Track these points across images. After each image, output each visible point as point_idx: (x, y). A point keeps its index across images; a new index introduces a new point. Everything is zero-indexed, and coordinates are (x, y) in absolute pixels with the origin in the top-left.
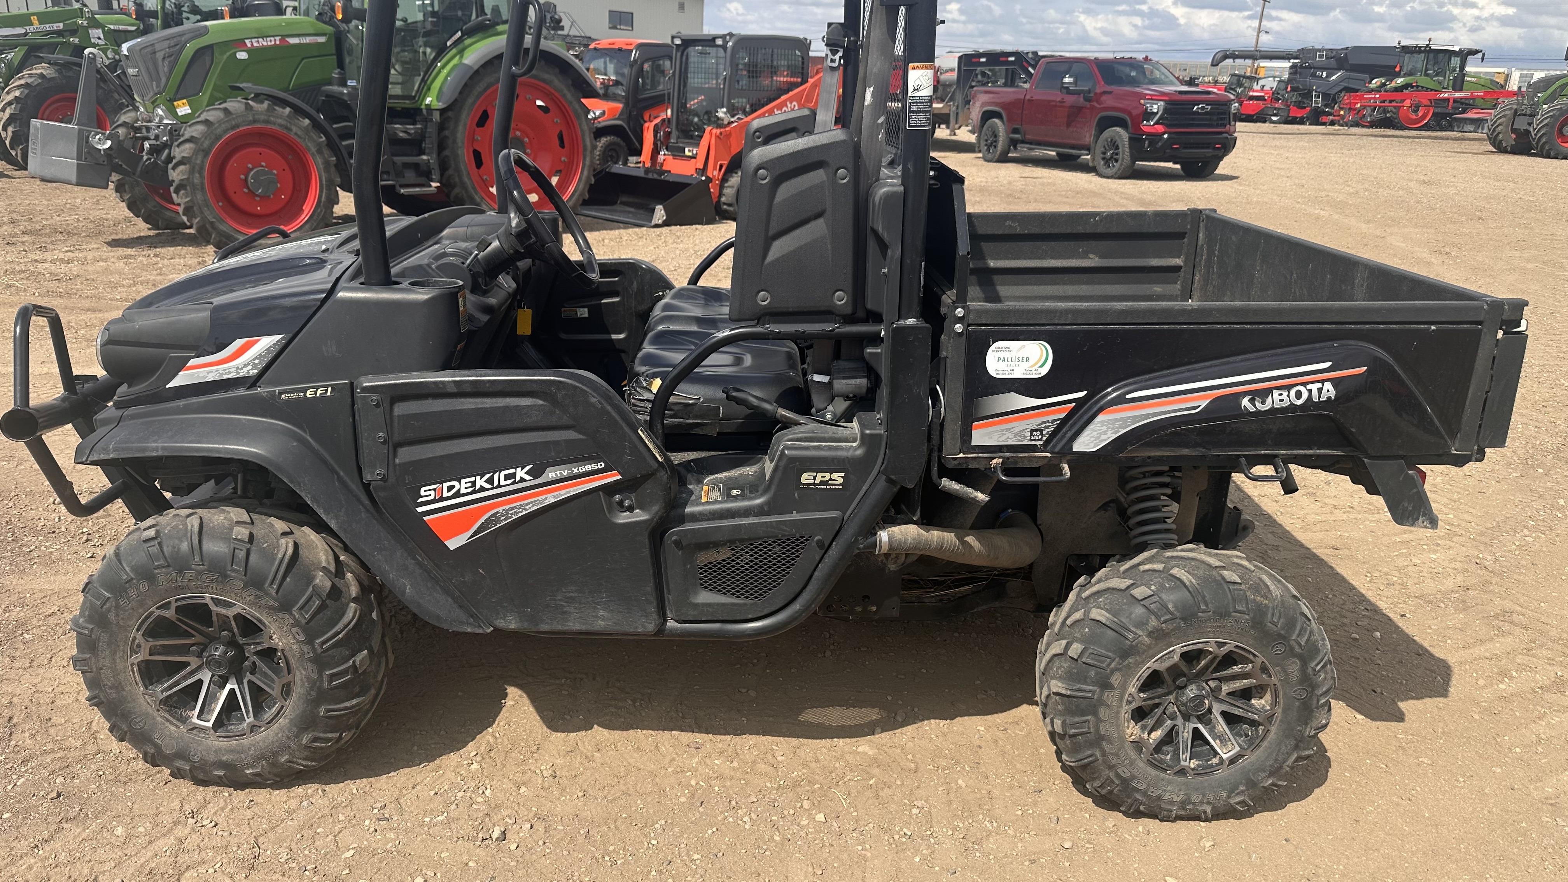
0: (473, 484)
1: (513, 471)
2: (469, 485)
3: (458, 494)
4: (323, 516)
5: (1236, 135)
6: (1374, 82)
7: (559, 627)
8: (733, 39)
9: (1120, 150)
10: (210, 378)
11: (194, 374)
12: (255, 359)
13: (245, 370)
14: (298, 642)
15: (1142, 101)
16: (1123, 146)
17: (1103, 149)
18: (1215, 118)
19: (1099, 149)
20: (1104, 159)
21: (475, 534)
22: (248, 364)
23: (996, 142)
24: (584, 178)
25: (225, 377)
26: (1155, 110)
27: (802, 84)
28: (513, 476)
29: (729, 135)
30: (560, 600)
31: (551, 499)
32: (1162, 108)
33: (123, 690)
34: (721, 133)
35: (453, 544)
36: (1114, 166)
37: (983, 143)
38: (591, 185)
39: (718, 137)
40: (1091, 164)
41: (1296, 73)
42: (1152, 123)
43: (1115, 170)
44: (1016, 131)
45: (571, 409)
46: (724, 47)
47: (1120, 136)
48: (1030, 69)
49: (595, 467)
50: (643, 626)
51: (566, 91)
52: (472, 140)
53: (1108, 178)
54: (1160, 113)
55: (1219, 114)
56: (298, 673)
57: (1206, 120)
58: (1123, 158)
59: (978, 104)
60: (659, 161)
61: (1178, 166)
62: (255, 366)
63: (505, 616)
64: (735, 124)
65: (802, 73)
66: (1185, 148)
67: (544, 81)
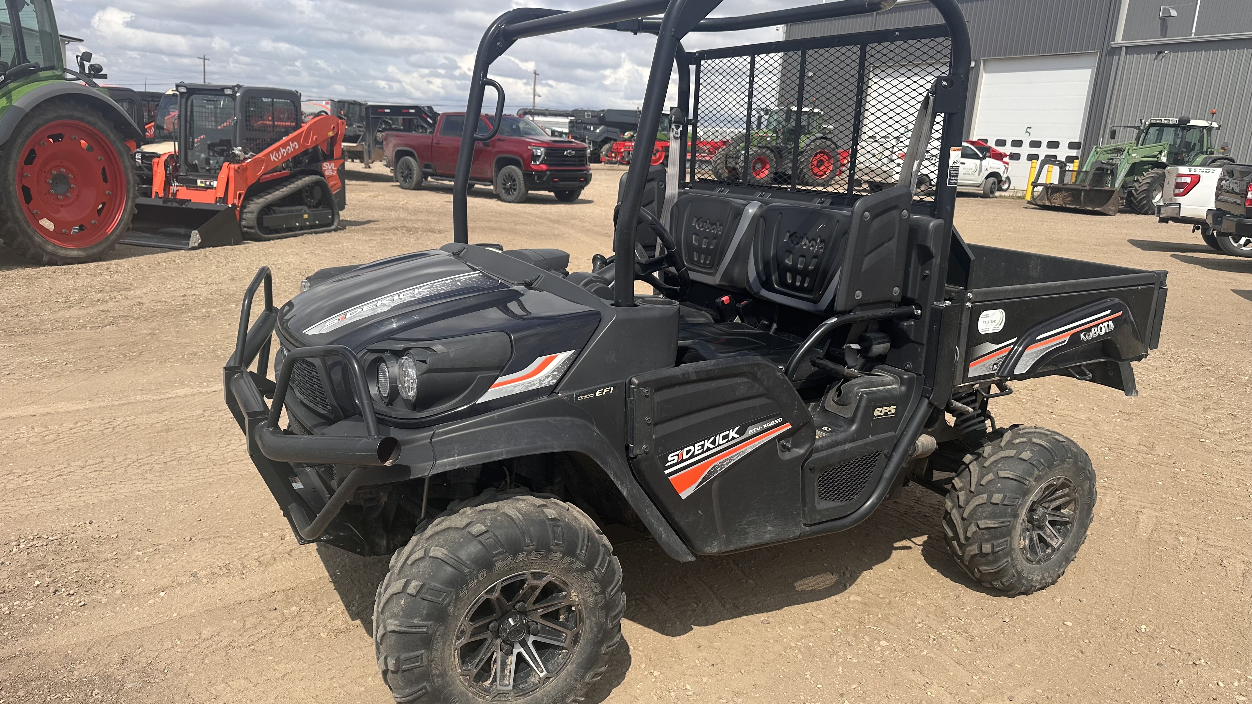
0: (703, 446)
1: (727, 432)
2: (700, 447)
3: (693, 456)
4: (619, 487)
5: (591, 172)
6: (626, 134)
7: (742, 545)
8: (241, 90)
9: (517, 182)
10: (517, 391)
11: (502, 389)
12: (553, 372)
13: (547, 381)
14: (595, 594)
15: (529, 147)
16: (519, 179)
17: (503, 182)
18: (577, 159)
19: (500, 181)
20: (504, 189)
21: (700, 484)
22: (549, 376)
23: (410, 174)
24: (128, 208)
25: (530, 388)
26: (539, 154)
27: (295, 128)
28: (728, 436)
29: (245, 169)
30: (745, 524)
31: (749, 449)
32: (543, 153)
33: (447, 675)
34: (239, 168)
35: (684, 495)
36: (513, 194)
37: (399, 175)
38: (134, 215)
39: (236, 171)
40: (494, 192)
41: (573, 126)
42: (538, 163)
43: (514, 196)
44: (427, 166)
45: (766, 382)
46: (233, 97)
47: (516, 172)
48: (429, 119)
49: (777, 422)
50: (794, 533)
51: (109, 132)
52: (21, 176)
53: (510, 202)
54: (543, 156)
55: (579, 157)
56: (588, 621)
57: (570, 161)
58: (520, 189)
59: (391, 145)
60: (171, 191)
61: (552, 194)
62: (554, 377)
63: (712, 543)
64: (249, 160)
65: (297, 119)
66: (562, 181)
67: (89, 123)
